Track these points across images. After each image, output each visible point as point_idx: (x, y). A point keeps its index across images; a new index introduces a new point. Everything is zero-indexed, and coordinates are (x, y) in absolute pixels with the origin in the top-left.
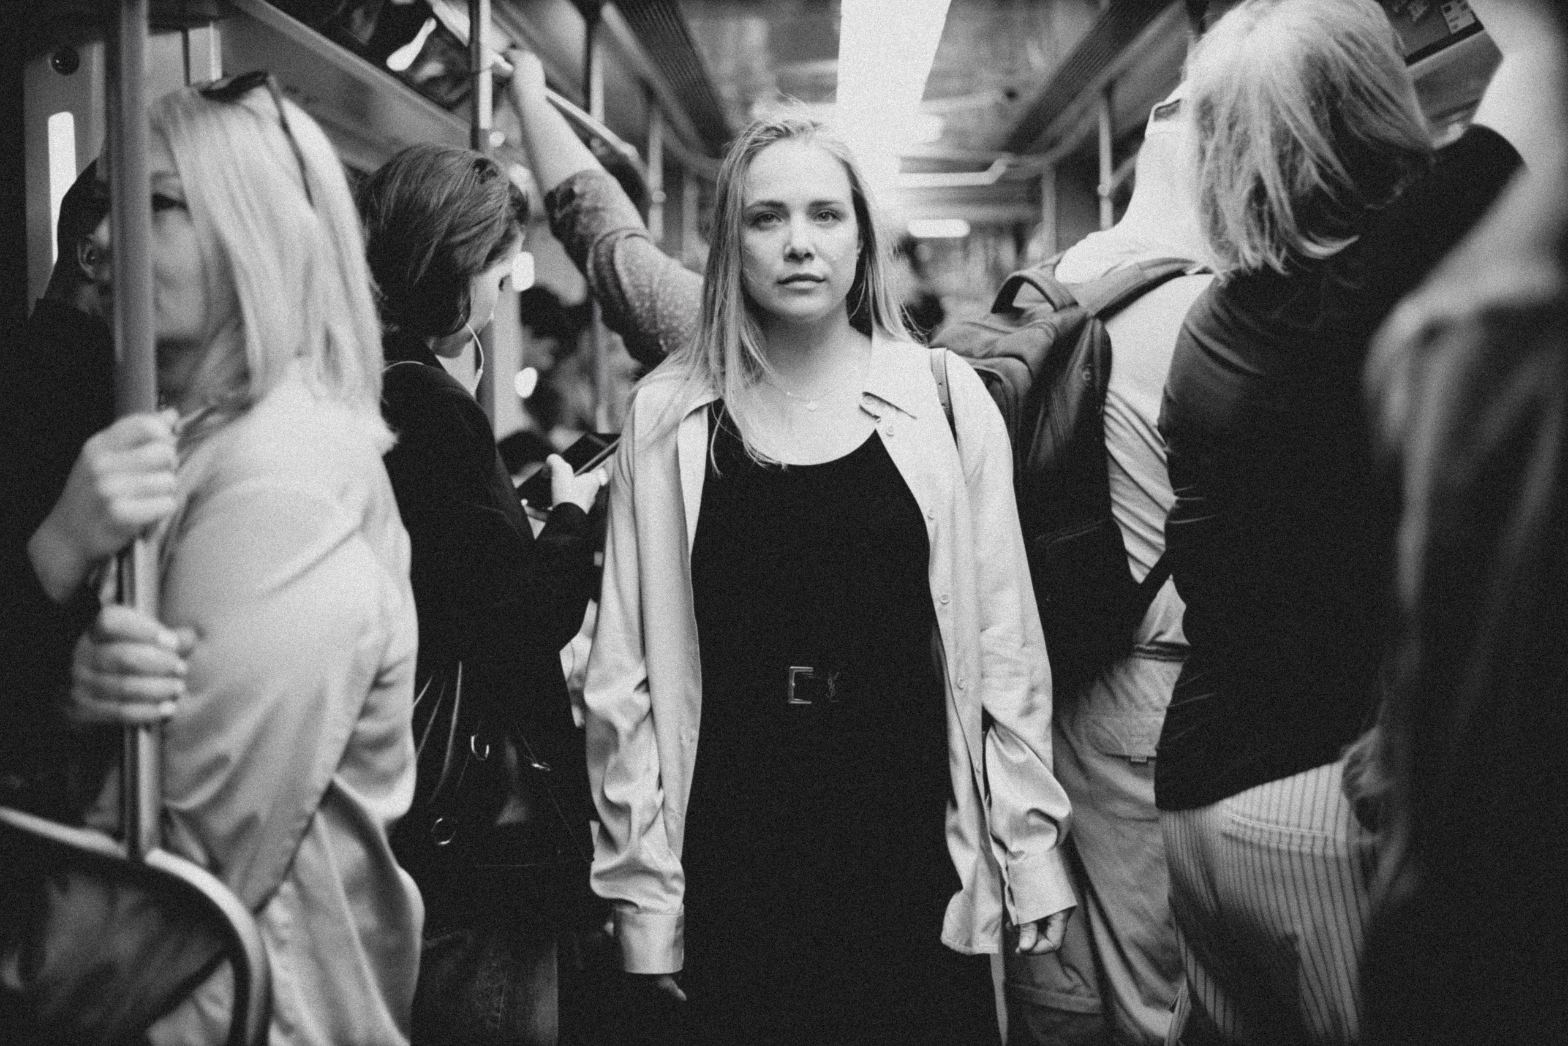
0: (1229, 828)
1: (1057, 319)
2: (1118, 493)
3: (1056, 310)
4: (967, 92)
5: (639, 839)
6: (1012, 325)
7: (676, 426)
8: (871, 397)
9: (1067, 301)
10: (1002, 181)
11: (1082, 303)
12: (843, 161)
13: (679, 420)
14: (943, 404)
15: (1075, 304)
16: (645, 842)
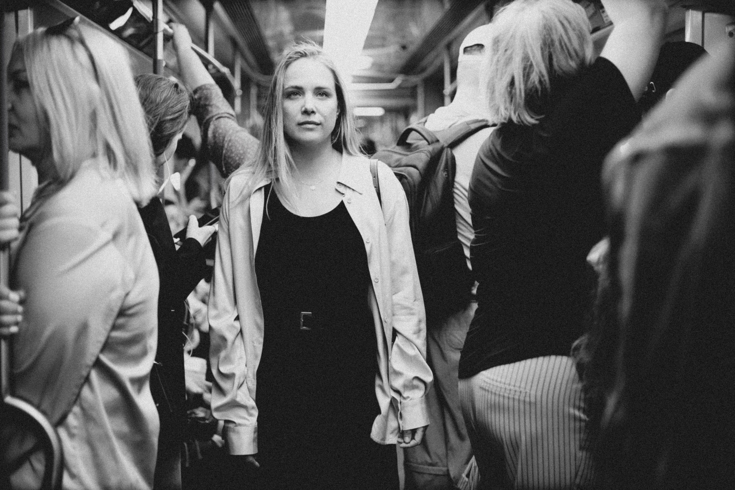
0: (483, 385)
1: (430, 148)
2: (461, 229)
3: (429, 144)
4: (383, 46)
5: (237, 391)
6: (408, 151)
7: (249, 196)
8: (340, 184)
9: (434, 140)
10: (399, 87)
11: (441, 141)
12: (331, 69)
13: (251, 193)
14: (375, 187)
15: (438, 141)
16: (239, 392)
